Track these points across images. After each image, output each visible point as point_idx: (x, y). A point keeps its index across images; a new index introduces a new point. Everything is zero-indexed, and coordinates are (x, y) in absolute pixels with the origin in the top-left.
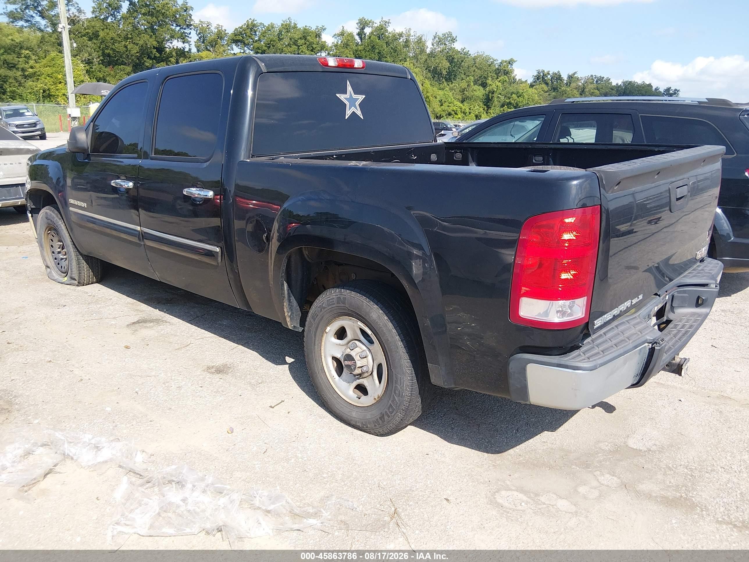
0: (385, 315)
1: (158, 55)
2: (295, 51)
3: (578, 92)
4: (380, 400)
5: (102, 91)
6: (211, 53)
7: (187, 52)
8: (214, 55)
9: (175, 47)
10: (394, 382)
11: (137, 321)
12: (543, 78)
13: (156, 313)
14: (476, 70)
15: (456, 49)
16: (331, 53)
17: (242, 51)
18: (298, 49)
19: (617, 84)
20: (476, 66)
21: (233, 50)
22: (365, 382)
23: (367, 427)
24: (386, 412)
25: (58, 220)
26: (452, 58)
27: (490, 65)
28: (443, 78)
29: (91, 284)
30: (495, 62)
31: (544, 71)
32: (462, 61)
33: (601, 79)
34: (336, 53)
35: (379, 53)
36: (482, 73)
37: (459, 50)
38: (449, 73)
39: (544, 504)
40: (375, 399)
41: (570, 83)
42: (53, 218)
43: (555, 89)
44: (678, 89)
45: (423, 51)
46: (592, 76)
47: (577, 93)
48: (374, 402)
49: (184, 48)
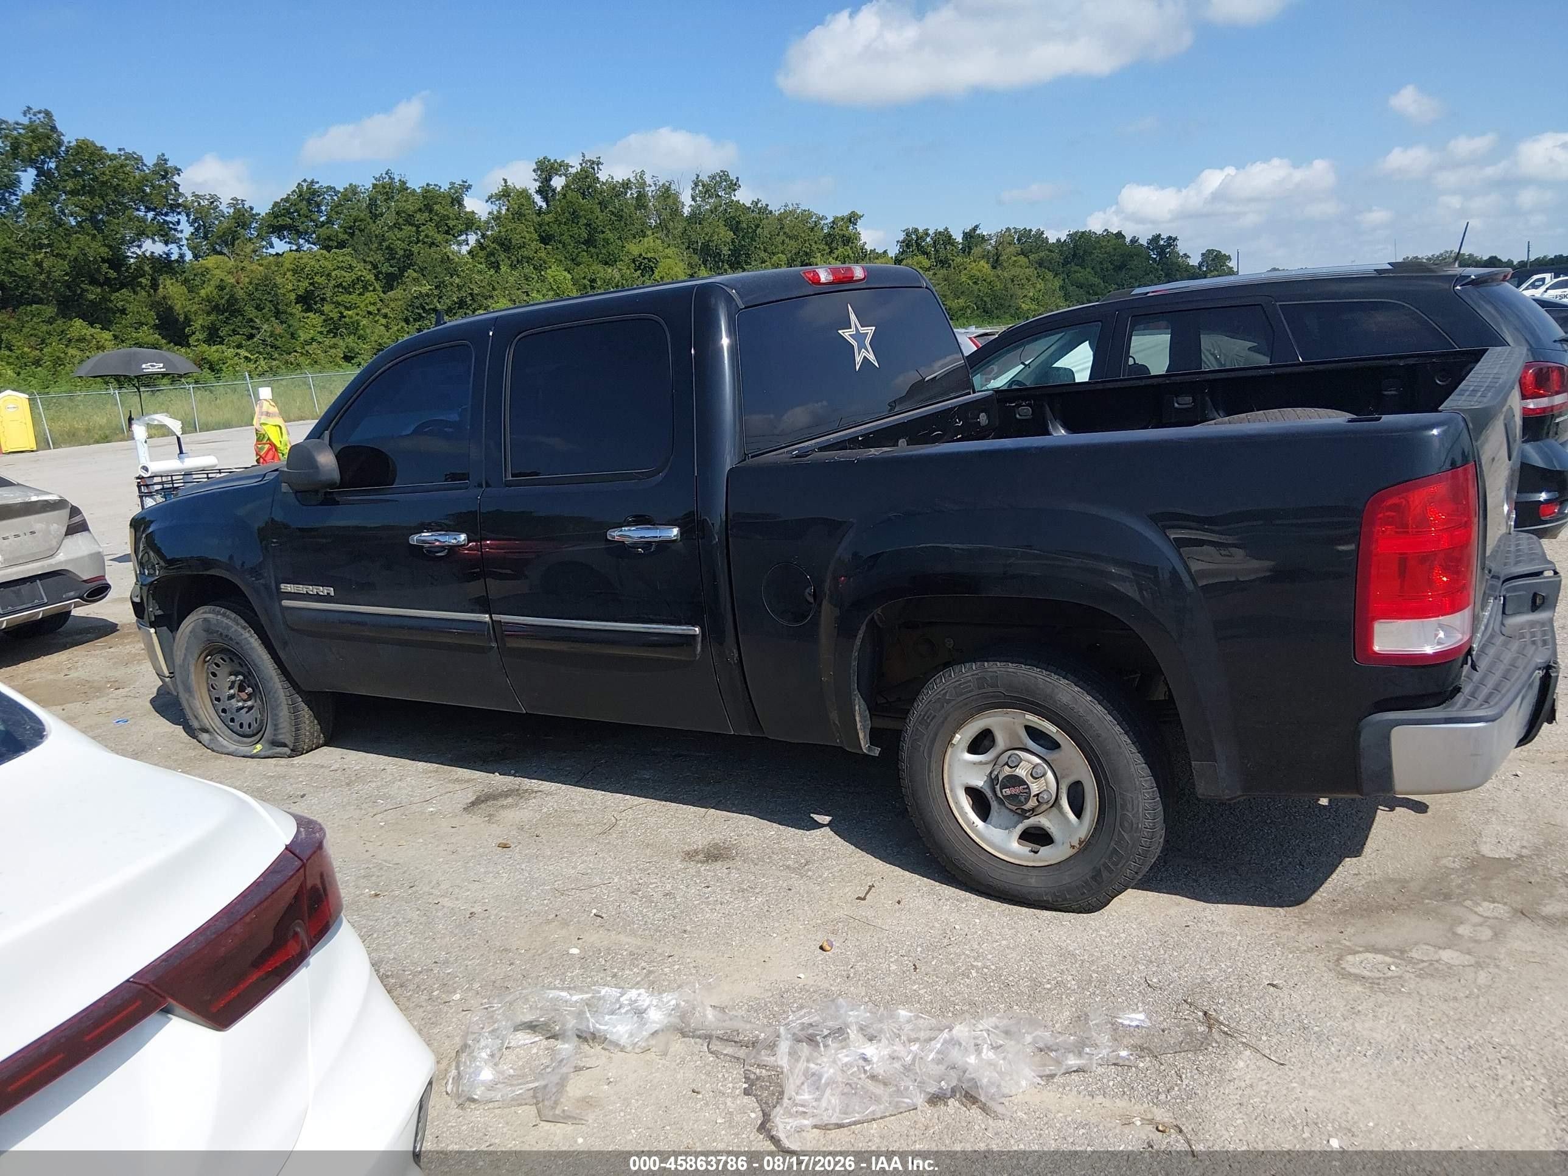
0: (1086, 694)
1: (113, 274)
2: (410, 237)
3: (987, 263)
4: (1086, 846)
5: (144, 366)
6: (226, 259)
7: (177, 261)
8: (232, 262)
9: (148, 254)
10: (1118, 807)
11: (476, 799)
12: (918, 245)
13: (498, 781)
14: (787, 241)
15: (741, 202)
16: (489, 233)
17: (294, 247)
18: (418, 232)
19: (1058, 240)
20: (785, 233)
21: (272, 246)
22: (1043, 821)
23: (1065, 899)
24: (1105, 864)
25: (242, 631)
26: (737, 222)
27: (812, 229)
28: (723, 262)
29: (316, 748)
30: (822, 222)
31: (916, 230)
32: (757, 226)
33: (1027, 233)
34: (500, 232)
35: (588, 225)
36: (798, 245)
37: (748, 205)
38: (735, 252)
39: (1423, 961)
40: (1073, 847)
41: (970, 249)
42: (228, 627)
43: (943, 263)
44: (1174, 236)
45: (675, 212)
46: (1008, 229)
47: (986, 266)
48: (1071, 852)
49: (167, 254)
